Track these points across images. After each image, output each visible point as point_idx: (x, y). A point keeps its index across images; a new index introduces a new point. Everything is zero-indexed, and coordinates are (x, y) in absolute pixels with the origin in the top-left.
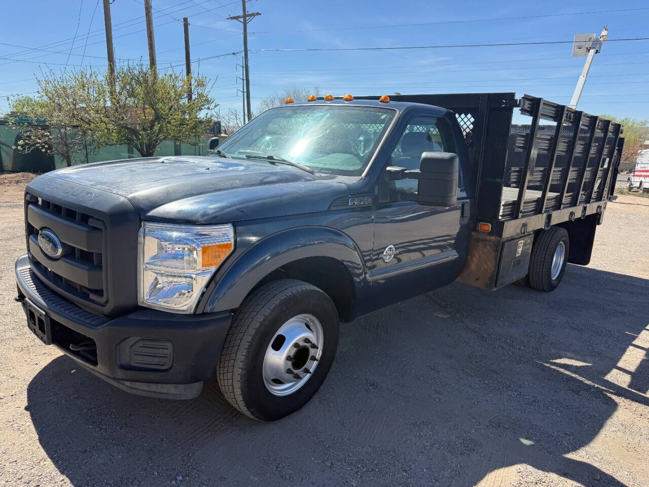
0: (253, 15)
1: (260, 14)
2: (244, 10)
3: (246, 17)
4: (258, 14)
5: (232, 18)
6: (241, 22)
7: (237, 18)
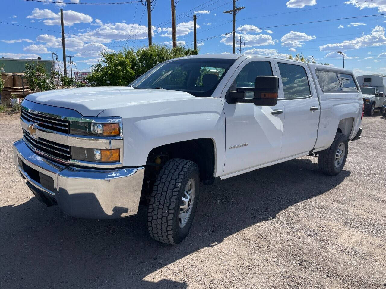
0: (240, 9)
1: (244, 8)
2: (234, 7)
3: (235, 11)
4: (243, 8)
5: (227, 12)
6: (232, 14)
7: (229, 12)
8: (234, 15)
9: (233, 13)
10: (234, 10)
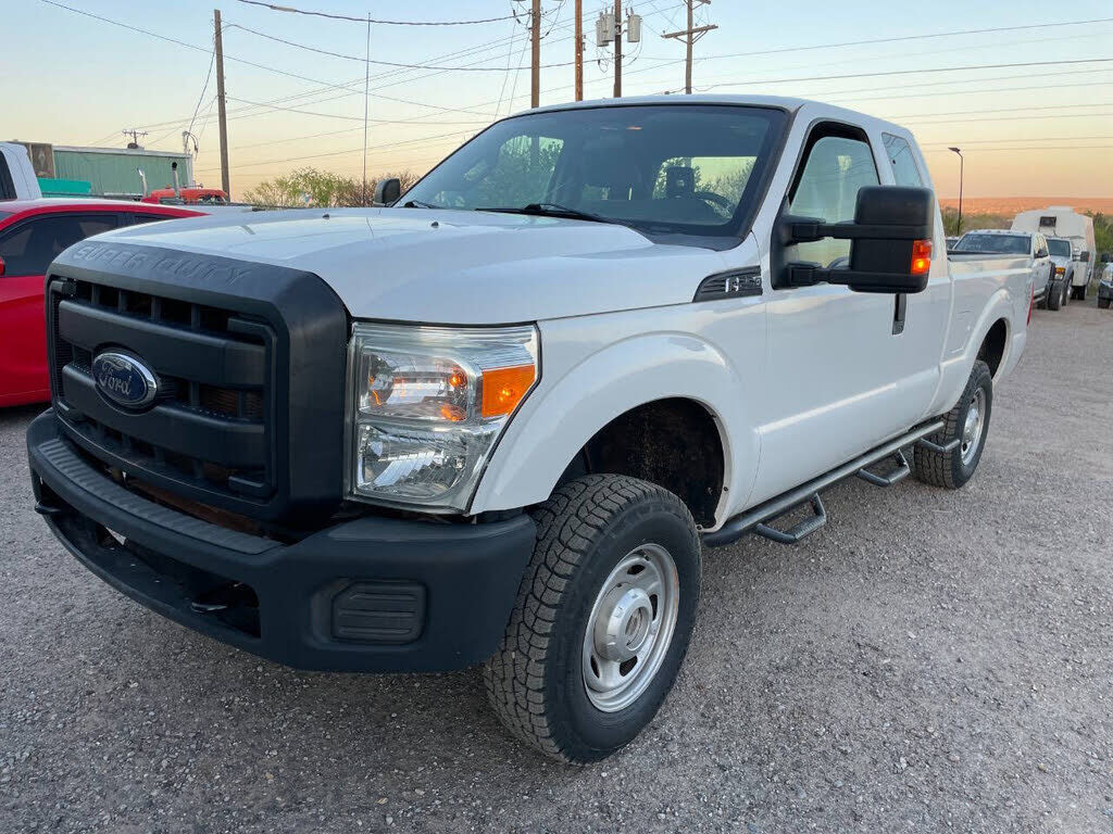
8: (690, 44)
9: (685, 38)
10: (690, 33)
